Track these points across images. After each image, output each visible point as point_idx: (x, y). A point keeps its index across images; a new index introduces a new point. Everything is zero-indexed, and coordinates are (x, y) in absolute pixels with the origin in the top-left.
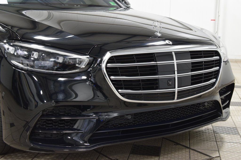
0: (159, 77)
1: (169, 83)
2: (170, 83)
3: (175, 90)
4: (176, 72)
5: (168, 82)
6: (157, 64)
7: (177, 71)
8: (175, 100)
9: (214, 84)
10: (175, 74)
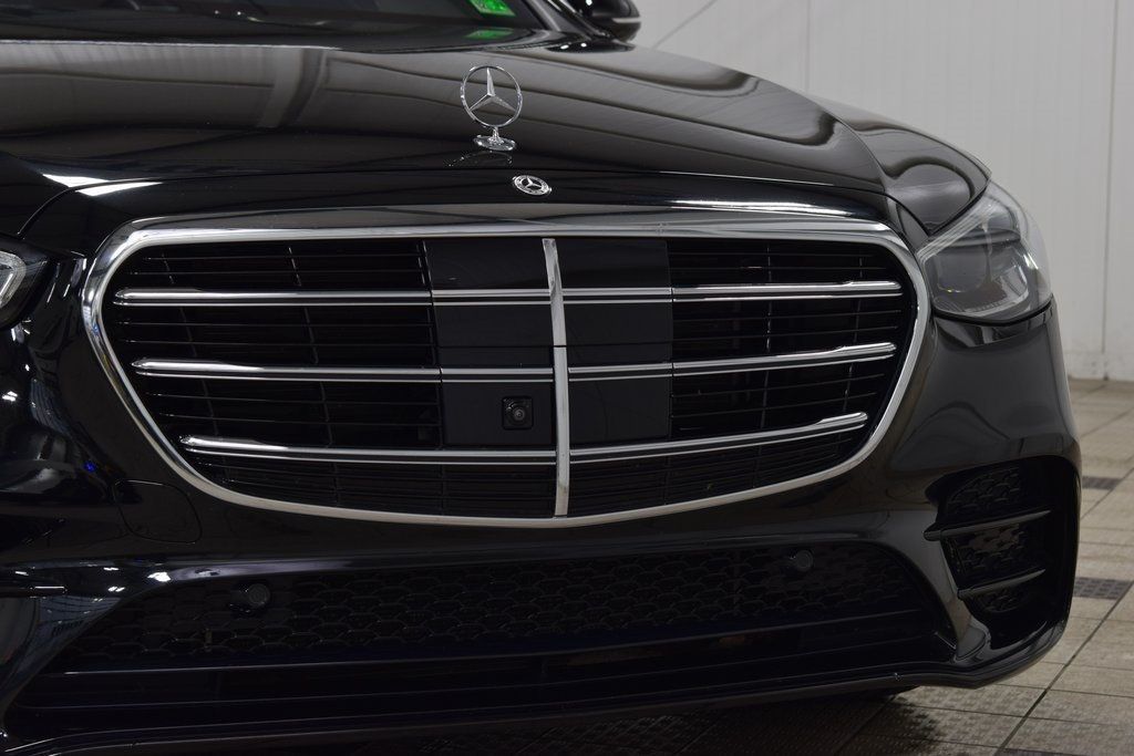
0: (441, 376)
1: (511, 412)
2: (517, 413)
3: (554, 459)
4: (560, 356)
5: (504, 405)
6: (431, 299)
7: (569, 346)
8: (561, 518)
9: (853, 440)
10: (551, 364)
